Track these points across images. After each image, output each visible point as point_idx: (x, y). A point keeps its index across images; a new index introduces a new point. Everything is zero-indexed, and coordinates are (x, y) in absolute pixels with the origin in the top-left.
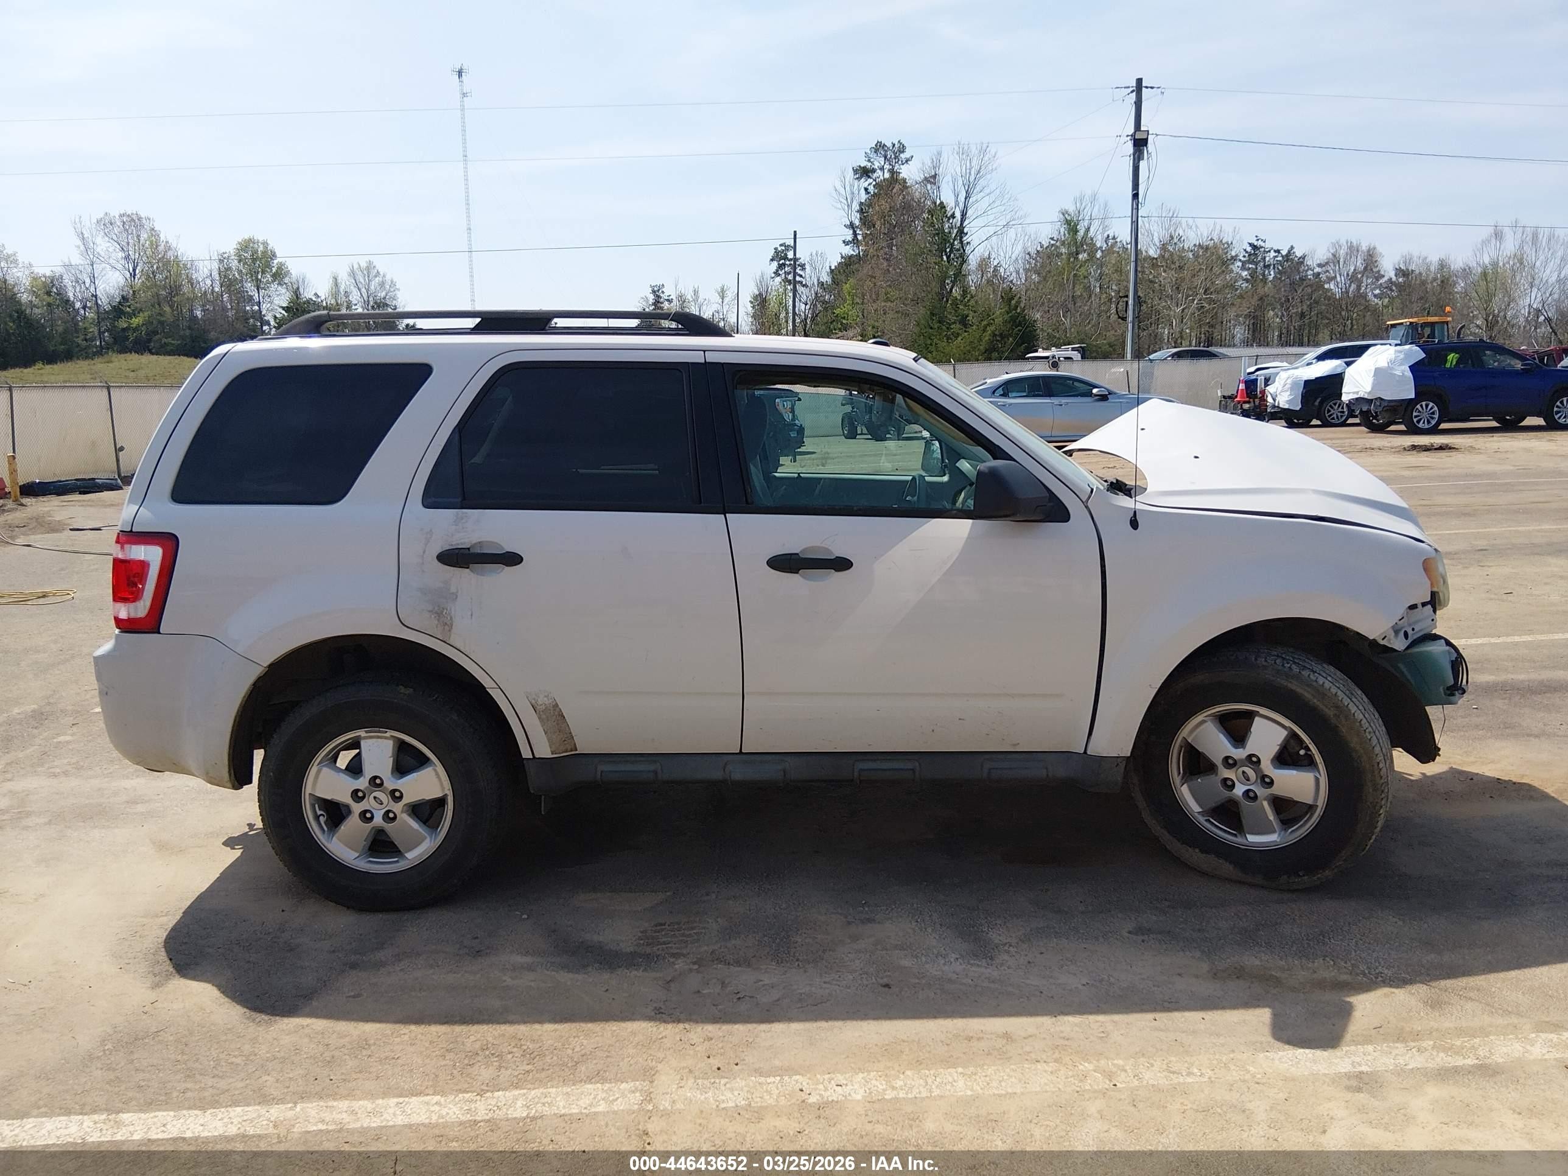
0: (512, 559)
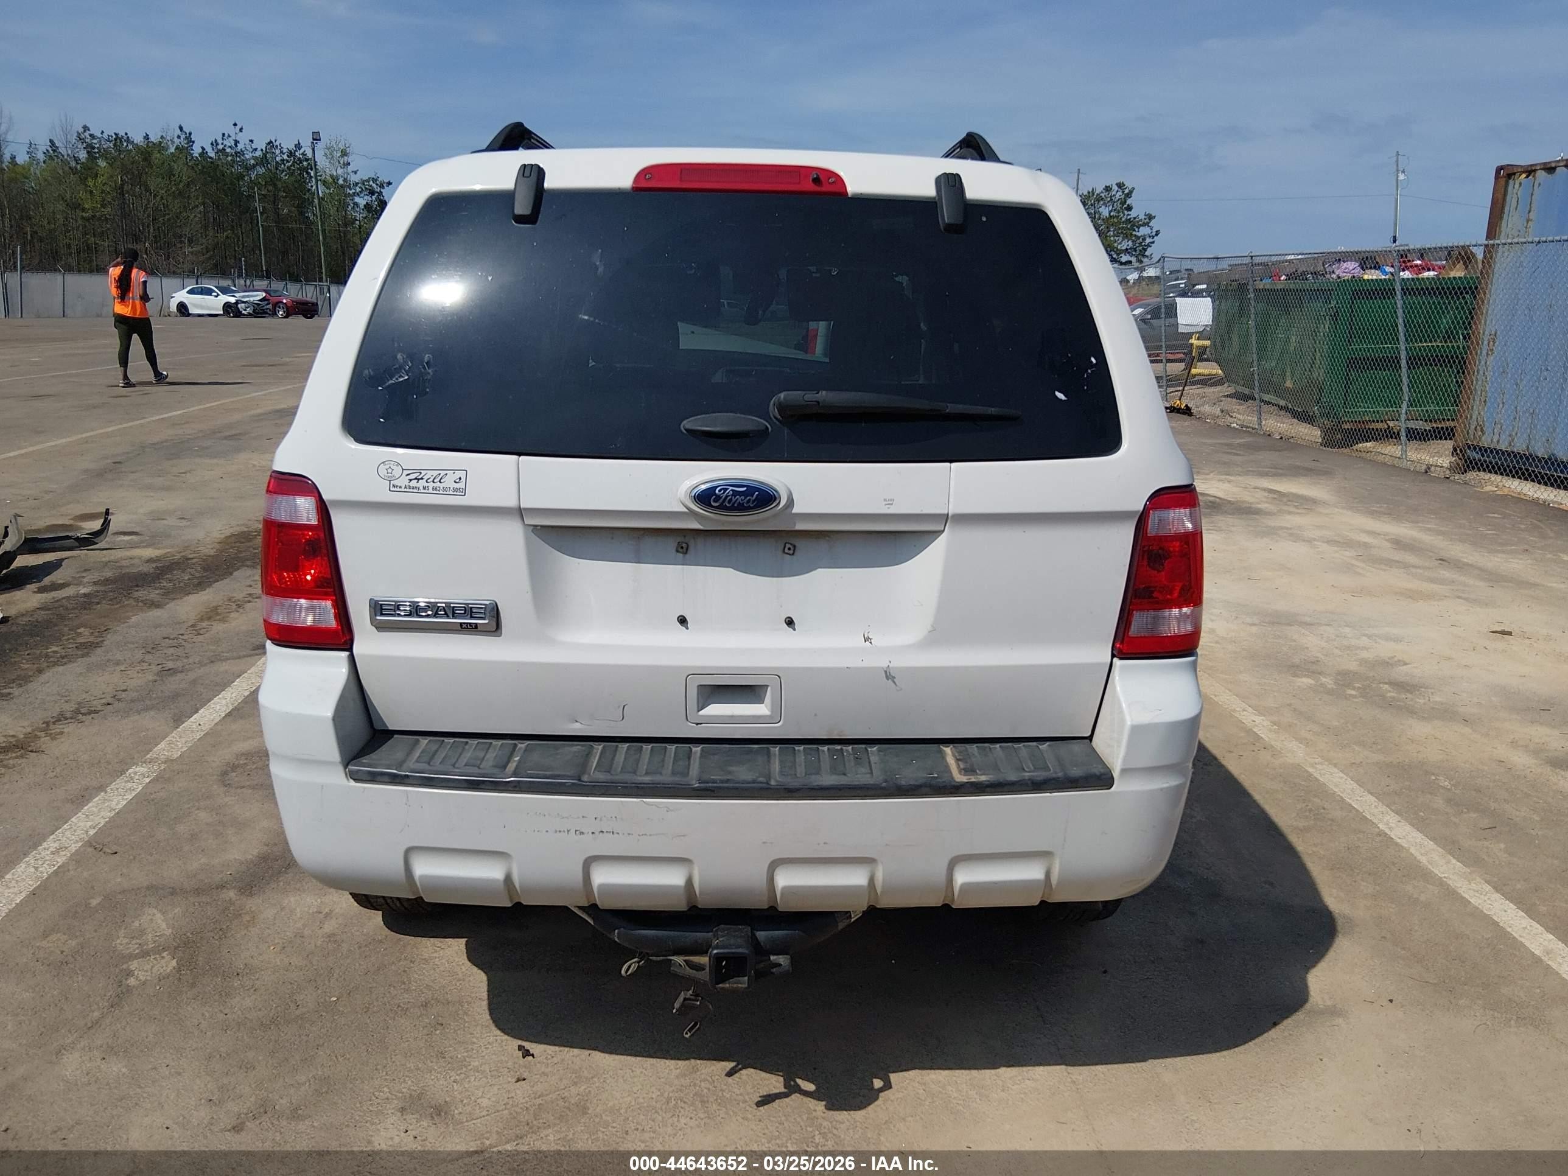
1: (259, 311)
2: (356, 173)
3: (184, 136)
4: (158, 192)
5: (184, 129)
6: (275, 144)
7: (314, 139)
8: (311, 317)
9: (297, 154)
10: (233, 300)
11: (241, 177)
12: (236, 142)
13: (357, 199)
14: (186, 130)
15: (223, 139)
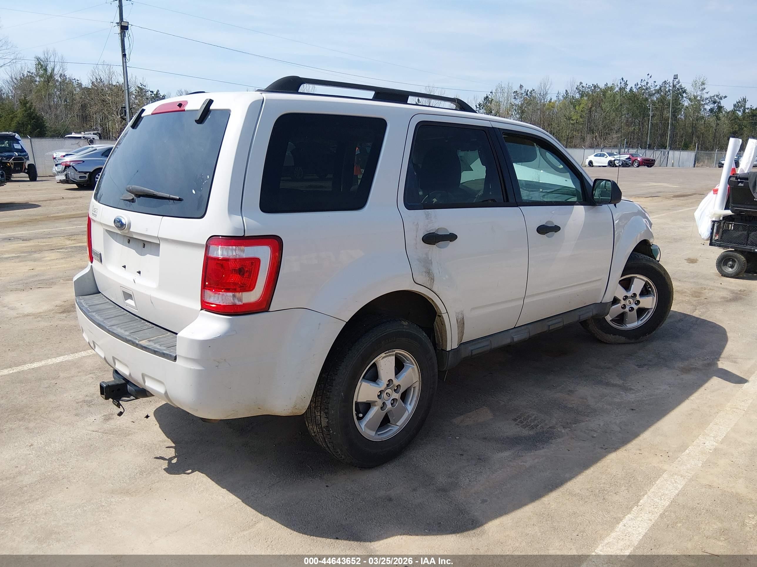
0: (452, 237)
1: (625, 164)
2: (707, 93)
3: (624, 83)
4: (606, 110)
5: (624, 79)
6: (667, 82)
7: (674, 79)
8: (651, 167)
9: (677, 86)
10: (613, 159)
11: (647, 99)
12: (647, 83)
13: (706, 107)
14: (625, 80)
15: (641, 82)
